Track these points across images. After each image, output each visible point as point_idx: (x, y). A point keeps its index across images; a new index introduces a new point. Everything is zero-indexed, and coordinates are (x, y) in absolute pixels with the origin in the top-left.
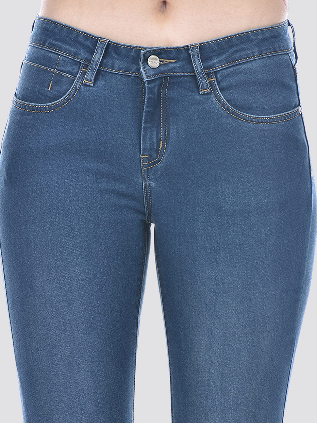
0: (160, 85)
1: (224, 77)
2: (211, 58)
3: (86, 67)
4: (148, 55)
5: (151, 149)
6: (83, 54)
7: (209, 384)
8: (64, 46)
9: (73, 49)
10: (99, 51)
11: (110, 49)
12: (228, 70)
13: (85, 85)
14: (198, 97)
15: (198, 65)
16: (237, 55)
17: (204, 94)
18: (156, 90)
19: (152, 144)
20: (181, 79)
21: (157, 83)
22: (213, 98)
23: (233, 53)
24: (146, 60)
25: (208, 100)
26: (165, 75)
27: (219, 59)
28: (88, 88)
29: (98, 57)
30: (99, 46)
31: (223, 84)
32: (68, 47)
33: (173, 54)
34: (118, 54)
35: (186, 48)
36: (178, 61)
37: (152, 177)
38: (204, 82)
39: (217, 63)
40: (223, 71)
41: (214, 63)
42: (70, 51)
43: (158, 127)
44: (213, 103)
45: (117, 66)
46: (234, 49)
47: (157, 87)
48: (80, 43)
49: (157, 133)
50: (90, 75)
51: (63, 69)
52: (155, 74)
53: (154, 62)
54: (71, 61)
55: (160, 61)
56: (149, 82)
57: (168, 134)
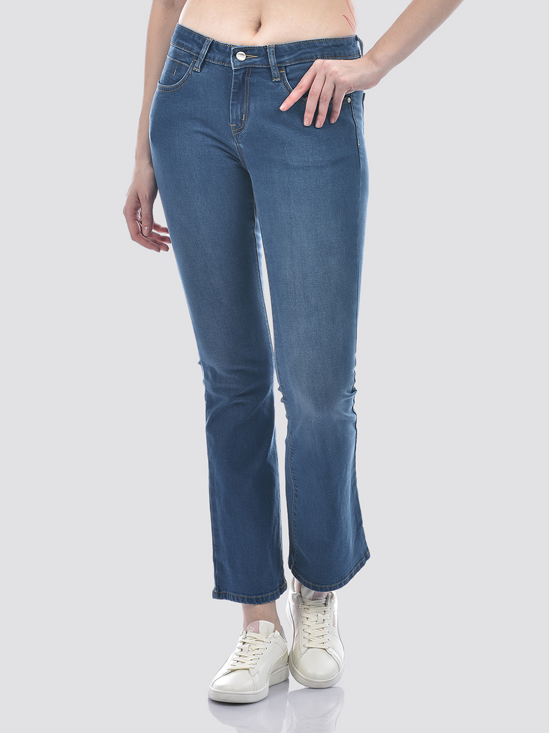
0: (244, 74)
1: (292, 71)
2: (283, 56)
3: (197, 58)
4: (236, 51)
5: (237, 120)
6: (196, 48)
7: (295, 293)
8: (185, 44)
9: (190, 46)
10: (205, 47)
11: (214, 46)
12: (295, 66)
13: (195, 71)
14: (271, 83)
15: (272, 60)
16: (303, 56)
17: (275, 82)
18: (241, 77)
19: (237, 116)
20: (260, 70)
21: (242, 72)
22: (282, 85)
23: (300, 54)
24: (235, 55)
25: (278, 86)
26: (248, 66)
27: (289, 57)
28: (197, 73)
29: (204, 51)
30: (206, 43)
31: (291, 76)
32: (187, 44)
33: (256, 52)
34: (218, 50)
35: (265, 48)
36: (259, 57)
37: (240, 140)
38: (275, 72)
39: (287, 60)
40: (292, 67)
41: (285, 60)
42: (189, 47)
43: (242, 103)
44: (282, 89)
45: (217, 58)
46: (301, 51)
47: (241, 75)
48: (195, 41)
49: (241, 108)
50: (198, 64)
51: (183, 60)
52: (241, 66)
53: (241, 57)
54: (189, 54)
55: (246, 57)
56: (236, 71)
57: (249, 109)
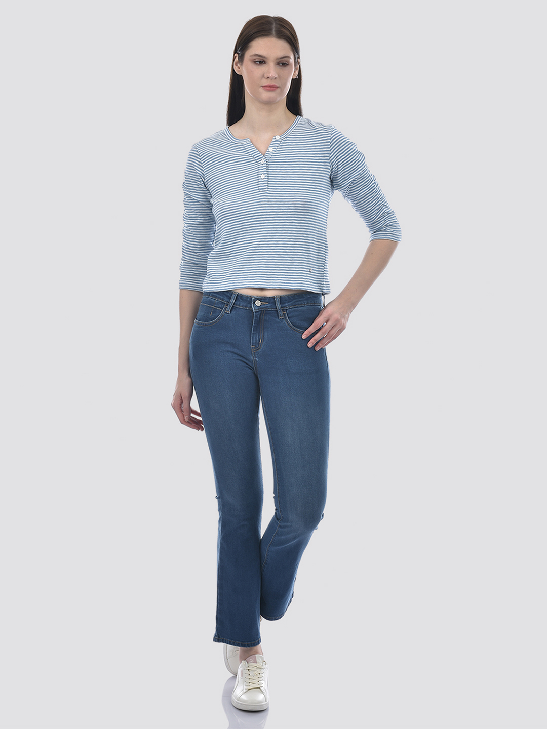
0: (261, 314)
1: (290, 312)
2: (285, 303)
3: (227, 305)
4: (255, 300)
5: (256, 343)
6: (226, 299)
8: (218, 296)
9: (221, 297)
10: (233, 298)
11: (238, 297)
12: (292, 309)
13: (226, 313)
14: (278, 320)
15: (278, 306)
16: (297, 303)
17: (280, 319)
18: (259, 316)
19: (256, 341)
20: (270, 312)
21: (259, 313)
22: (284, 321)
23: (295, 302)
24: (254, 302)
25: (282, 322)
26: (263, 309)
27: (288, 304)
28: (228, 315)
29: (233, 301)
30: (233, 296)
31: (289, 315)
33: (267, 300)
34: (242, 299)
35: (274, 298)
36: (269, 303)
37: (256, 356)
38: (281, 313)
40: (290, 310)
41: (286, 306)
43: (259, 333)
44: (284, 323)
45: (241, 305)
46: (295, 300)
48: (225, 294)
49: (259, 336)
50: (229, 308)
51: (217, 306)
52: (258, 309)
53: (258, 303)
54: (221, 303)
55: (262, 303)
56: (256, 312)
57: (264, 336)
